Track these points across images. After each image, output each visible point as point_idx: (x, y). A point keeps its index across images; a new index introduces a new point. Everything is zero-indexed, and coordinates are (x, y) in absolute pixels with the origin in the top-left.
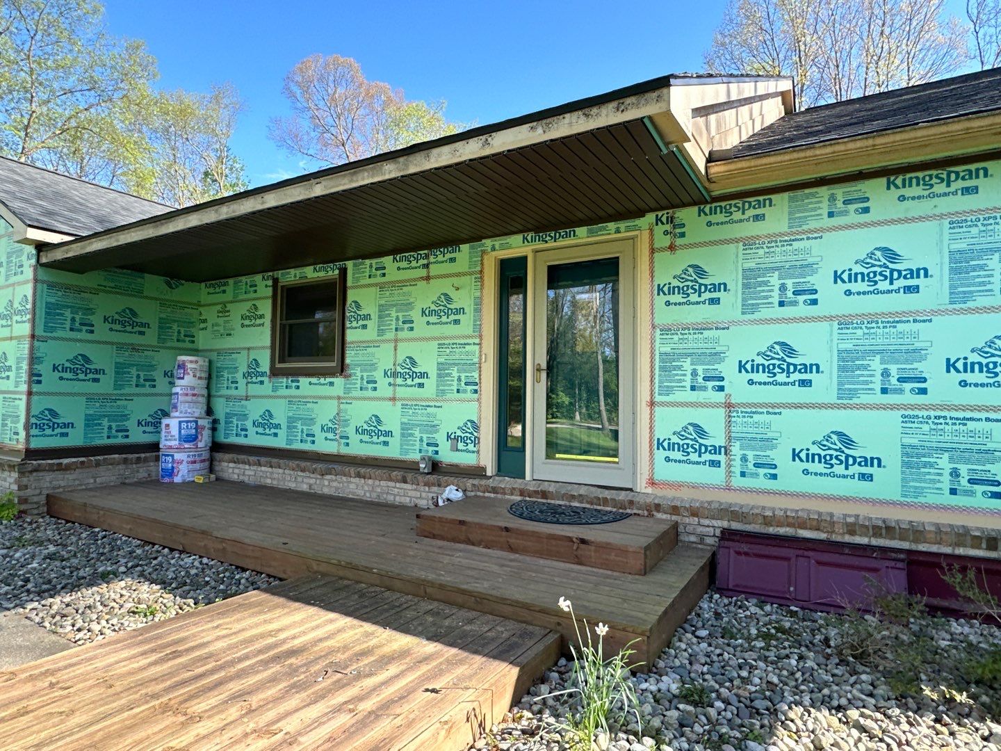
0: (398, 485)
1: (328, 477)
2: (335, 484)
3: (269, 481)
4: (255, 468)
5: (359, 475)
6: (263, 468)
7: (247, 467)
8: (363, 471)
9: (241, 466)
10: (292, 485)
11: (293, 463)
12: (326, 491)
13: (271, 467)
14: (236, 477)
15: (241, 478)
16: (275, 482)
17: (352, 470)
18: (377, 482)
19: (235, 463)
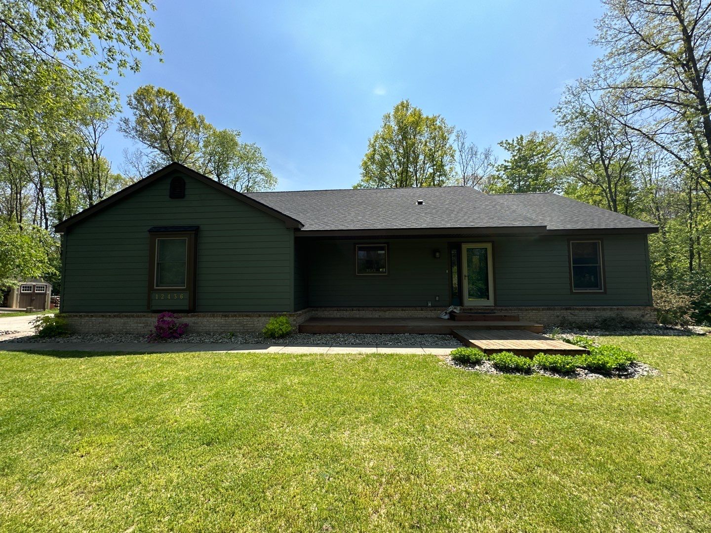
0: (419, 312)
1: (388, 312)
2: (391, 314)
3: (358, 316)
4: (350, 312)
5: (402, 310)
6: (354, 312)
7: (345, 312)
8: (404, 308)
9: (341, 312)
10: (371, 316)
11: (370, 309)
12: (387, 316)
13: (359, 311)
14: (339, 316)
15: (342, 316)
16: (361, 316)
17: (400, 309)
18: (410, 312)
19: (338, 310)
